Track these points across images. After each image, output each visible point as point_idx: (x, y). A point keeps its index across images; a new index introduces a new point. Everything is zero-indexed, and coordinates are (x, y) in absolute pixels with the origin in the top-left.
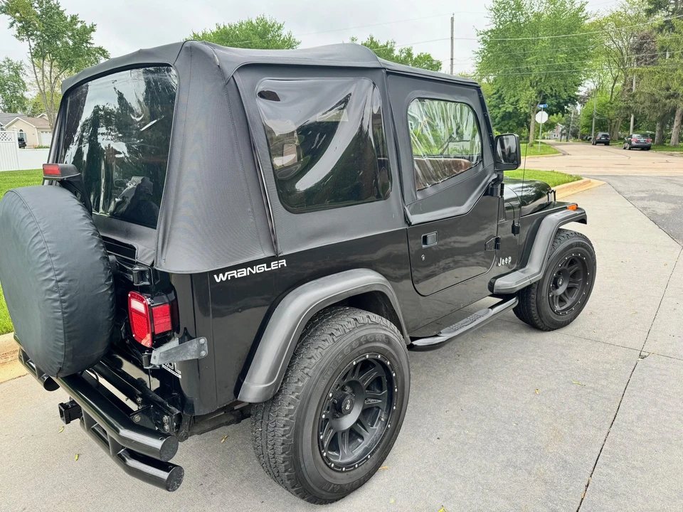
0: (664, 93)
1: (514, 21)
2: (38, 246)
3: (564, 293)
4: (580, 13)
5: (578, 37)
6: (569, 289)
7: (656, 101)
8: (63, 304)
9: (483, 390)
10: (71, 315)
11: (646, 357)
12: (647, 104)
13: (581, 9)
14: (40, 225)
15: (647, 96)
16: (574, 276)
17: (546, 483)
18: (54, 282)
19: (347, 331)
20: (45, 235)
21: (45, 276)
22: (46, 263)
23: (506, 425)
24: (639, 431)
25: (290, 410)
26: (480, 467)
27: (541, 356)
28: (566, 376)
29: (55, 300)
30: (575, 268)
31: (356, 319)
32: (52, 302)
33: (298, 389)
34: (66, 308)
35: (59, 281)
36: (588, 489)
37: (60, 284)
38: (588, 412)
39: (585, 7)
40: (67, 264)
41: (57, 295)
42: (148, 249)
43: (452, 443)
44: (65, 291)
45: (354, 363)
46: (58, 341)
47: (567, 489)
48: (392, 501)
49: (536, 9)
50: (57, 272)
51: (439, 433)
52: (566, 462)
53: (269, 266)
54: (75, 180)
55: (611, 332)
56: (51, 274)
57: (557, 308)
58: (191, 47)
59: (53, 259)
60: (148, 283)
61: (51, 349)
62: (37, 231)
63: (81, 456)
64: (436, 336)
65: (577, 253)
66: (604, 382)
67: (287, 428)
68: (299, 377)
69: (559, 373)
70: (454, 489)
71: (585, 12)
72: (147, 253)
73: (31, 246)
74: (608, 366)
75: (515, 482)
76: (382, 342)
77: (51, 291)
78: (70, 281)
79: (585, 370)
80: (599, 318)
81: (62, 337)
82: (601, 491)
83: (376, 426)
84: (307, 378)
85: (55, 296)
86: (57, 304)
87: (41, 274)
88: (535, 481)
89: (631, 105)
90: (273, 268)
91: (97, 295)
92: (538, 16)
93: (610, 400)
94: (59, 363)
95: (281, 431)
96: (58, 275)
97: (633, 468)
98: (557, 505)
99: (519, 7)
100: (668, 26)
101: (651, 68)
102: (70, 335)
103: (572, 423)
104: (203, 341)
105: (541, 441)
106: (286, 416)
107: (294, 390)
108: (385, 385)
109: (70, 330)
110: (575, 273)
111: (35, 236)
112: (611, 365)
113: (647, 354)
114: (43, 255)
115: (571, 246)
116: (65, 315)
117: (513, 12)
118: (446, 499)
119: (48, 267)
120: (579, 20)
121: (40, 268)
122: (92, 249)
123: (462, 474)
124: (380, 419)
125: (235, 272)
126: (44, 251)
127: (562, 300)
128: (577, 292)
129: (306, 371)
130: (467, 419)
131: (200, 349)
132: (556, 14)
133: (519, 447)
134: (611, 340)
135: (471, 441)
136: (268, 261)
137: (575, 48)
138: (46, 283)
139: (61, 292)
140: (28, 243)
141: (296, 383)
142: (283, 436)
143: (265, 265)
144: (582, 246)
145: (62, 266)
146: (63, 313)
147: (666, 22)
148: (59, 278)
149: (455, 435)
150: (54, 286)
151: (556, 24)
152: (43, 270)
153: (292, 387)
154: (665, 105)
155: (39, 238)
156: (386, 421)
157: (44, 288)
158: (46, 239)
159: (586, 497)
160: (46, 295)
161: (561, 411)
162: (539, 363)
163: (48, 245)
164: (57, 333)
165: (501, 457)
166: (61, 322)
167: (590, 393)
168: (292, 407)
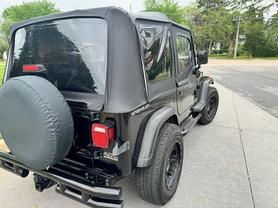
0: (206, 36)
1: (152, 7)
2: (42, 106)
3: (209, 110)
4: (176, 6)
5: (176, 15)
6: (211, 108)
7: (203, 39)
8: (57, 133)
9: (195, 150)
10: (60, 138)
11: (241, 130)
12: (200, 40)
13: (176, 4)
14: (41, 95)
15: (200, 37)
16: (212, 104)
17: (236, 181)
18: (53, 123)
19: (171, 132)
20: (44, 100)
21: (48, 120)
22: (47, 114)
23: (211, 162)
24: (254, 157)
25: (158, 168)
26: (210, 179)
27: (208, 134)
28: (220, 141)
29: (53, 132)
30: (213, 100)
31: (172, 127)
32: (51, 133)
33: (159, 158)
34: (58, 135)
35: (55, 122)
36: (250, 180)
37: (56, 123)
38: (235, 153)
39: (178, 4)
40: (57, 113)
41: (54, 129)
42: (96, 104)
43: (196, 172)
44: (58, 127)
45: (173, 145)
46: (52, 152)
47: (244, 181)
48: (187, 198)
49: (160, 3)
50: (54, 118)
51: (189, 169)
52: (238, 172)
53: (145, 107)
54: (45, 72)
55: (226, 123)
56: (50, 119)
57: (209, 116)
58: (114, 9)
59: (51, 111)
60: (98, 119)
61: (47, 156)
62: (40, 99)
63: (37, 206)
64: (183, 131)
65: (214, 95)
66: (234, 141)
67: (157, 176)
68: (159, 153)
69: (217, 140)
70: (206, 189)
71: (178, 5)
72: (95, 105)
73: (38, 106)
74: (232, 135)
75: (226, 182)
76: (179, 135)
77: (51, 127)
78: (60, 121)
79: (225, 138)
80: (219, 118)
81: (55, 149)
82: (254, 180)
83: (175, 169)
84: (162, 154)
85: (53, 130)
86: (54, 133)
87: (45, 120)
88: (232, 180)
89: (195, 41)
90: (146, 108)
91: (70, 127)
92: (161, 6)
93: (239, 147)
94: (50, 162)
95: (155, 177)
96: (54, 119)
97: (260, 170)
98: (243, 188)
99: (154, 2)
100: (205, 12)
101: (202, 27)
102: (59, 148)
103: (232, 158)
104: (128, 142)
105: (226, 166)
106: (156, 171)
107: (158, 159)
108: (177, 152)
109: (59, 145)
110: (212, 102)
111: (39, 101)
112: (233, 135)
113: (241, 129)
114: (45, 110)
115: (213, 93)
116: (58, 139)
117: (152, 4)
118: (206, 194)
119: (49, 116)
120: (176, 8)
121: (44, 117)
122: (66, 105)
123: (206, 183)
124: (176, 167)
125: (136, 111)
126: (46, 108)
127: (209, 113)
128: (213, 109)
129: (161, 150)
130: (196, 161)
131: (127, 146)
132: (167, 6)
133: (220, 169)
134: (227, 126)
135: (202, 170)
136: (144, 105)
137: (175, 19)
138: (47, 124)
139: (56, 127)
140: (35, 105)
141: (158, 156)
142: (156, 179)
143: (144, 107)
144: (216, 92)
145: (56, 115)
146: (57, 138)
147: (205, 11)
148: (55, 120)
149: (195, 169)
150: (53, 125)
151: (168, 10)
152: (46, 118)
153: (157, 158)
154: (206, 41)
155: (41, 102)
156: (179, 167)
157: (47, 126)
158: (46, 102)
159: (251, 183)
160: (48, 129)
161: (226, 154)
162: (209, 137)
163: (48, 105)
164: (53, 148)
165: (216, 174)
166: (55, 142)
167: (231, 146)
168: (158, 167)
